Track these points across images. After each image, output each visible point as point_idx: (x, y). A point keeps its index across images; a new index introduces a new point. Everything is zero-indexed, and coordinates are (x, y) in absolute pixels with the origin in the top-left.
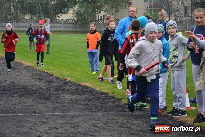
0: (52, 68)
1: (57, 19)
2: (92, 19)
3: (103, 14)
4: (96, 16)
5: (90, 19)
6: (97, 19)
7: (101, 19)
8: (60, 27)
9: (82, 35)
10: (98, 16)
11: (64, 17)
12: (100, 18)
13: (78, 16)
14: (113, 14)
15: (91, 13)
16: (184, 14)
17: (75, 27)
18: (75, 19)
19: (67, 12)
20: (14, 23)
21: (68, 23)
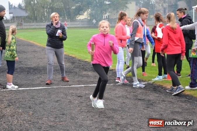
0: (74, 53)
1: (76, 19)
2: (100, 18)
3: (107, 14)
4: (103, 16)
5: (99, 18)
6: (104, 18)
7: (107, 18)
8: (79, 24)
9: (94, 29)
10: (105, 16)
11: (81, 17)
12: (105, 18)
13: (90, 16)
14: (114, 14)
15: (100, 14)
16: (163, 13)
17: (89, 24)
18: (89, 18)
19: (83, 14)
20: (47, 22)
21: (84, 22)
